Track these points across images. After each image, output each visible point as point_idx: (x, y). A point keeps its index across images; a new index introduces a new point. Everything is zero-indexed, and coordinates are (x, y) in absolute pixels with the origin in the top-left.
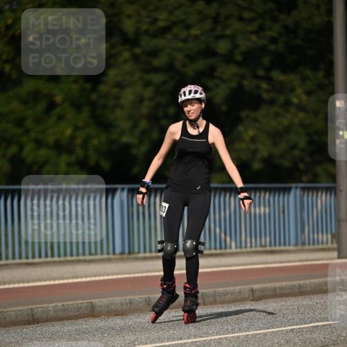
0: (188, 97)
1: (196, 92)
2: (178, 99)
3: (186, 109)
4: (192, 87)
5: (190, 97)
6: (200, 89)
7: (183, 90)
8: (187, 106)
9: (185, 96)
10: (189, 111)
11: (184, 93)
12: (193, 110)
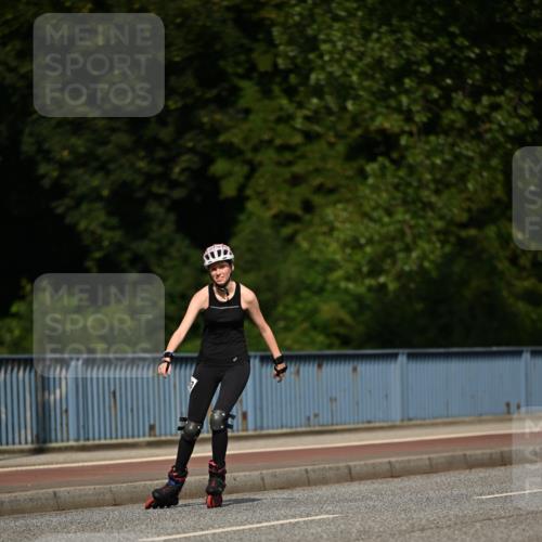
0: (217, 259)
1: (225, 252)
2: (204, 261)
3: (214, 273)
4: (222, 247)
5: (221, 258)
6: (228, 249)
7: (209, 251)
8: (215, 269)
9: (213, 257)
10: (218, 276)
11: (212, 254)
12: (222, 274)
